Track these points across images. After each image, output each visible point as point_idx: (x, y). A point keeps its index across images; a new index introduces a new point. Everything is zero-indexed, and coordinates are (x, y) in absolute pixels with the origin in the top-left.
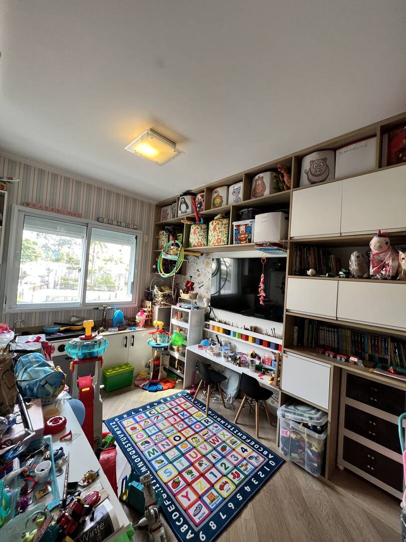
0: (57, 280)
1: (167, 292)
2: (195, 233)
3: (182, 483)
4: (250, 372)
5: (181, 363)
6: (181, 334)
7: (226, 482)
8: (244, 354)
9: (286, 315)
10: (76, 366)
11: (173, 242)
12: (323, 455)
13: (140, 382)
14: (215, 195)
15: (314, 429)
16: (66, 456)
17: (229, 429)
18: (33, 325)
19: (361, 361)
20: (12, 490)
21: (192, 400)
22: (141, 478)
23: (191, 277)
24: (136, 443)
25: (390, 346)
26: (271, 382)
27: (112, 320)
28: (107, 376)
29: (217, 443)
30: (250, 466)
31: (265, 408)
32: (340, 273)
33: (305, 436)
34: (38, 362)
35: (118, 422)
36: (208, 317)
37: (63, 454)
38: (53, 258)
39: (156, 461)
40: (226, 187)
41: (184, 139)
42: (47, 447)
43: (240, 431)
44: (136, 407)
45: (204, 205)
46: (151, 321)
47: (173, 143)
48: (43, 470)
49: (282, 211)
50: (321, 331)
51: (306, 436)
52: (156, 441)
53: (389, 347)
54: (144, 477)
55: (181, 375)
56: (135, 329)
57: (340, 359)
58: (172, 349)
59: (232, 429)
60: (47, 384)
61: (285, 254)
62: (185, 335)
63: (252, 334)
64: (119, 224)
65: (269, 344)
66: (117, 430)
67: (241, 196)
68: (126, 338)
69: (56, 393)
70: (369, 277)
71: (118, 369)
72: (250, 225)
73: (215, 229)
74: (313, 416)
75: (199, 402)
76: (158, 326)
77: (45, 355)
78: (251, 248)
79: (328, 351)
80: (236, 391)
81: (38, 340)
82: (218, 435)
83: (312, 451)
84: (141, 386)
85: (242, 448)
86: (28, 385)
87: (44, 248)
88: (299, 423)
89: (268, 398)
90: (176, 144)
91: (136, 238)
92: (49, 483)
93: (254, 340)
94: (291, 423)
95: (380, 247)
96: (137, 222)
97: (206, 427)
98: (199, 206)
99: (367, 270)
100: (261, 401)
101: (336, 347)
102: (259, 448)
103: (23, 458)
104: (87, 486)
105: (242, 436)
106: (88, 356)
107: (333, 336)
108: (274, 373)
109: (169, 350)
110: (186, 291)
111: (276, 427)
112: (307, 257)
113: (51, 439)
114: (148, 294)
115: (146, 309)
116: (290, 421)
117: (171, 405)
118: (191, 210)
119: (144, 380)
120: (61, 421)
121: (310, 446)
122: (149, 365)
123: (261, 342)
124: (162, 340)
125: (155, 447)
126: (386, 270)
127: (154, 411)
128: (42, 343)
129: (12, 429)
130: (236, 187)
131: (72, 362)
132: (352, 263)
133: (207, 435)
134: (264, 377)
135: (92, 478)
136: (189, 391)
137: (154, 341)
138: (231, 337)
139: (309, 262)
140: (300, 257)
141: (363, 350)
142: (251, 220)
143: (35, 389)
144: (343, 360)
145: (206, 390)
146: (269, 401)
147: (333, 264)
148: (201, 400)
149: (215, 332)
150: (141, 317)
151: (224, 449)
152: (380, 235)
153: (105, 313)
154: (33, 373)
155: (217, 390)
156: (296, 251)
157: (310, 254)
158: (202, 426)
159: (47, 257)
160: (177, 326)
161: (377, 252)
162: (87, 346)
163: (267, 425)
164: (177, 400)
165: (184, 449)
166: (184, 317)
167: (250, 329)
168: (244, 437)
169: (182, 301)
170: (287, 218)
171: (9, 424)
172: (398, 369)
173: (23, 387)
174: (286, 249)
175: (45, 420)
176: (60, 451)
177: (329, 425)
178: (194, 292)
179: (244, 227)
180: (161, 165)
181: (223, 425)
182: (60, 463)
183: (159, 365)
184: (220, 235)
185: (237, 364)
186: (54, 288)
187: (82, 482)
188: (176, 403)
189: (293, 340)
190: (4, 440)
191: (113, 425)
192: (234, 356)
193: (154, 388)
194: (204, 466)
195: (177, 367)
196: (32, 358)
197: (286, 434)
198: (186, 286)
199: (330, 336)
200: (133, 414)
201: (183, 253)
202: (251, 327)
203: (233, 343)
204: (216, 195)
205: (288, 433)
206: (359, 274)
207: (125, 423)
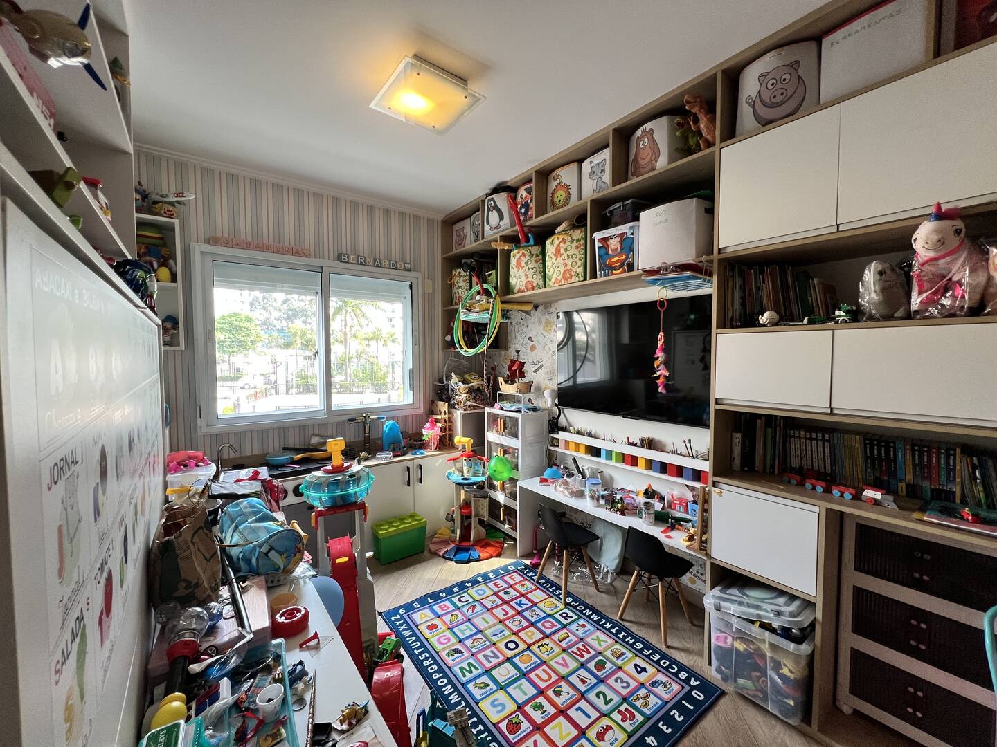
0: (290, 379)
1: (475, 383)
2: (519, 264)
3: (526, 725)
4: (644, 525)
5: (510, 512)
6: (507, 459)
7: (609, 728)
8: (629, 492)
9: (715, 410)
10: (321, 519)
11: (478, 288)
12: (806, 685)
13: (438, 547)
14: (553, 185)
15: (785, 633)
16: (310, 675)
17: (609, 630)
18: (249, 453)
19: (891, 498)
20: (218, 734)
21: (535, 578)
22: (448, 714)
23: (518, 352)
24: (437, 653)
25: (961, 463)
26: (688, 543)
27: (381, 439)
28: (380, 537)
29: (587, 656)
30: (653, 700)
31: (677, 593)
32: (837, 313)
33: (765, 647)
34: (255, 513)
35: (405, 616)
36: (554, 426)
37: (304, 673)
38: (281, 341)
39: (476, 685)
40: (575, 165)
41: (484, 68)
42: (278, 659)
43: (629, 634)
44: (434, 589)
45: (533, 209)
46: (451, 437)
47: (461, 79)
48: (270, 700)
49: (698, 196)
50: (792, 439)
51: (767, 646)
52: (474, 650)
53: (958, 467)
54: (455, 713)
55: (512, 533)
56: (422, 453)
57: (839, 494)
58: (492, 487)
59: (613, 631)
60: (273, 551)
61: (708, 288)
62: (513, 460)
63: (644, 453)
64: (378, 262)
65: (680, 471)
66: (404, 630)
67: (607, 177)
68: (408, 469)
69: (290, 567)
70: (909, 316)
71: (399, 524)
72: (629, 235)
73: (557, 252)
74: (782, 609)
75: (548, 580)
76: (464, 446)
77: (270, 501)
78: (635, 282)
79: (810, 479)
80: (617, 561)
81: (255, 476)
82: (589, 640)
83: (782, 676)
84: (441, 553)
85: (636, 666)
86: (241, 552)
87: (265, 327)
88: (752, 622)
89: (684, 574)
90: (468, 82)
91: (411, 287)
92: (283, 723)
93: (650, 464)
94: (734, 621)
95: (941, 242)
96: (410, 257)
97: (565, 627)
98: (523, 210)
99: (905, 301)
100: (669, 579)
101: (828, 471)
102: (670, 666)
103: (236, 677)
104: (348, 730)
105: (634, 643)
106: (340, 503)
107: (821, 450)
108: (693, 526)
109: (486, 489)
110: (510, 380)
111: (703, 627)
112: (758, 289)
113: (283, 646)
114: (441, 390)
115: (439, 417)
116: (733, 618)
117: (497, 586)
118: (508, 221)
119: (446, 542)
120: (299, 615)
121: (777, 666)
122: (452, 516)
123: (664, 468)
124: (471, 472)
125: (471, 661)
126: (954, 297)
127: (466, 597)
128: (263, 481)
129: (217, 627)
130: (596, 162)
131: (314, 513)
132: (866, 289)
133: (567, 640)
134: (673, 533)
135: (355, 717)
136: (528, 562)
137: (457, 473)
138: (602, 460)
139: (761, 297)
140: (743, 289)
141: (893, 474)
142: (631, 224)
143: (254, 560)
144: (848, 496)
145: (560, 559)
146: (686, 579)
147: (816, 298)
148: (551, 578)
149: (571, 452)
150: (431, 431)
151: (600, 666)
152: (940, 215)
153: (367, 426)
154: (249, 533)
155: (581, 559)
156: (733, 276)
157: (764, 282)
158: (556, 623)
159: (269, 343)
160: (498, 444)
161: (931, 254)
162: (337, 483)
163: (684, 624)
164: (507, 578)
165: (526, 665)
166: (509, 427)
167: (639, 444)
168: (639, 646)
169: (504, 398)
170: (710, 212)
171: (211, 619)
172: (984, 513)
173: (234, 557)
174: (711, 275)
175: (272, 614)
176: (299, 667)
177: (818, 628)
178: (526, 380)
179: (618, 239)
180: (441, 132)
181: (597, 622)
182: (300, 689)
183: (469, 517)
184: (569, 262)
185: (618, 510)
186: (287, 393)
187: (338, 722)
188: (505, 581)
189: (732, 460)
190: (204, 647)
191: (396, 620)
192: (610, 495)
193: (465, 556)
194: (564, 697)
195: (504, 519)
196: (246, 508)
197: (726, 642)
198: (510, 369)
199: (814, 448)
200: (430, 601)
201: (499, 307)
202: (642, 440)
203: (608, 472)
204: (556, 183)
205: (729, 640)
206: (883, 311)
207: (417, 617)
